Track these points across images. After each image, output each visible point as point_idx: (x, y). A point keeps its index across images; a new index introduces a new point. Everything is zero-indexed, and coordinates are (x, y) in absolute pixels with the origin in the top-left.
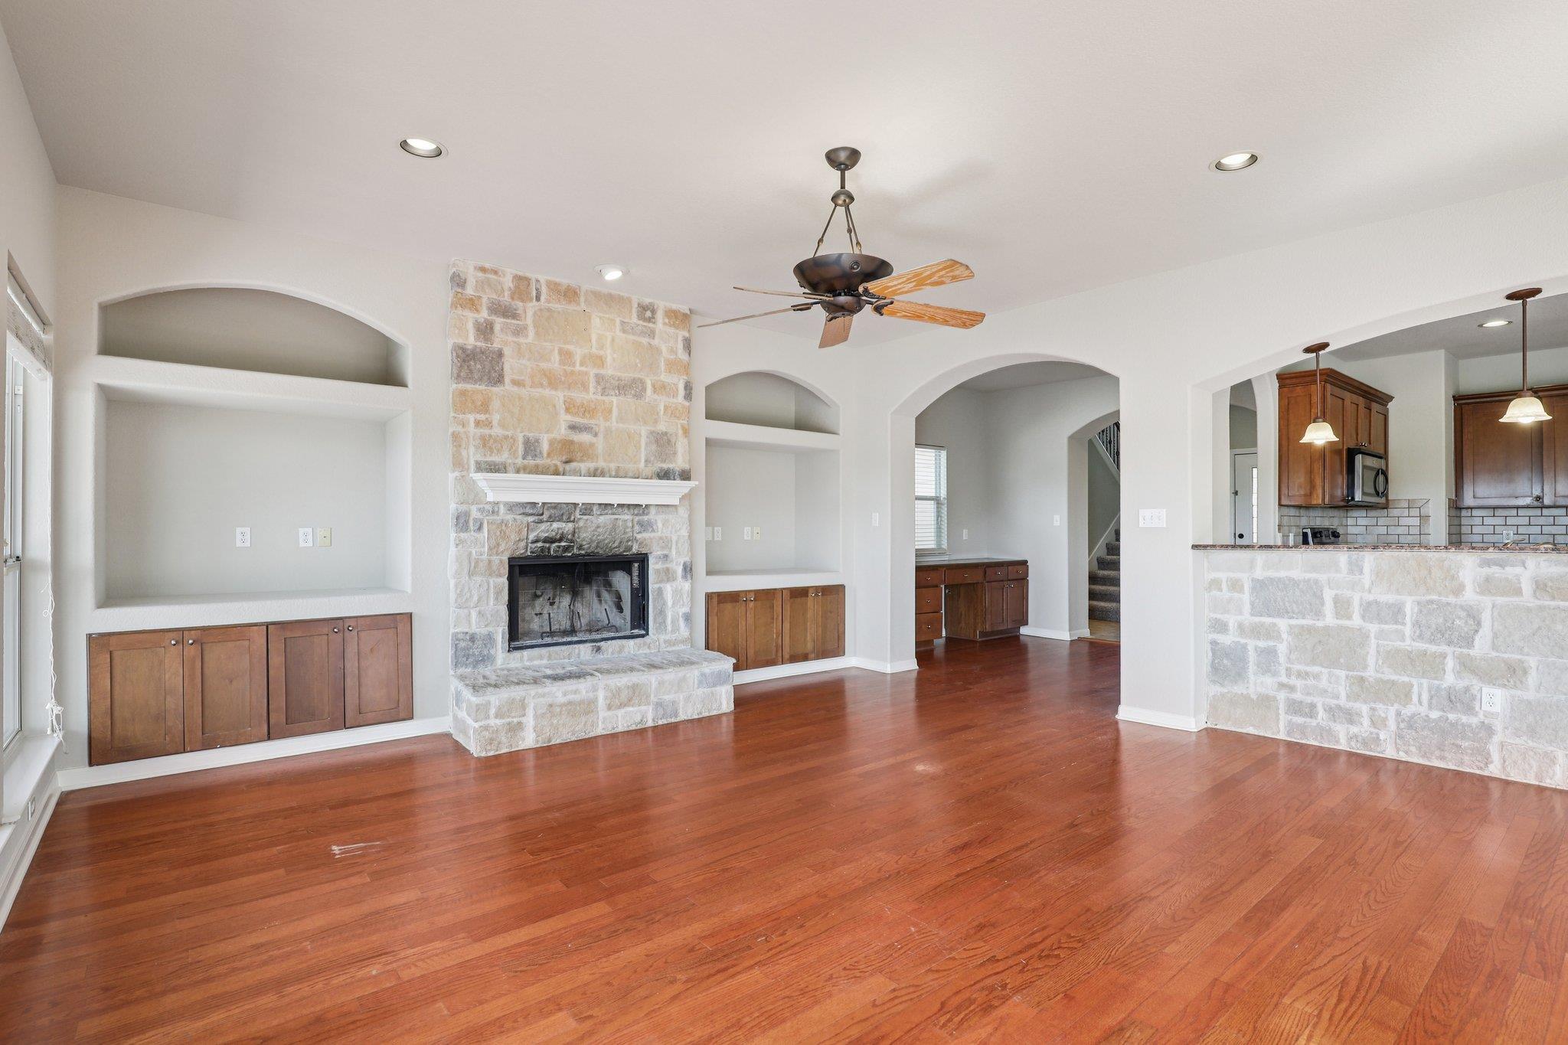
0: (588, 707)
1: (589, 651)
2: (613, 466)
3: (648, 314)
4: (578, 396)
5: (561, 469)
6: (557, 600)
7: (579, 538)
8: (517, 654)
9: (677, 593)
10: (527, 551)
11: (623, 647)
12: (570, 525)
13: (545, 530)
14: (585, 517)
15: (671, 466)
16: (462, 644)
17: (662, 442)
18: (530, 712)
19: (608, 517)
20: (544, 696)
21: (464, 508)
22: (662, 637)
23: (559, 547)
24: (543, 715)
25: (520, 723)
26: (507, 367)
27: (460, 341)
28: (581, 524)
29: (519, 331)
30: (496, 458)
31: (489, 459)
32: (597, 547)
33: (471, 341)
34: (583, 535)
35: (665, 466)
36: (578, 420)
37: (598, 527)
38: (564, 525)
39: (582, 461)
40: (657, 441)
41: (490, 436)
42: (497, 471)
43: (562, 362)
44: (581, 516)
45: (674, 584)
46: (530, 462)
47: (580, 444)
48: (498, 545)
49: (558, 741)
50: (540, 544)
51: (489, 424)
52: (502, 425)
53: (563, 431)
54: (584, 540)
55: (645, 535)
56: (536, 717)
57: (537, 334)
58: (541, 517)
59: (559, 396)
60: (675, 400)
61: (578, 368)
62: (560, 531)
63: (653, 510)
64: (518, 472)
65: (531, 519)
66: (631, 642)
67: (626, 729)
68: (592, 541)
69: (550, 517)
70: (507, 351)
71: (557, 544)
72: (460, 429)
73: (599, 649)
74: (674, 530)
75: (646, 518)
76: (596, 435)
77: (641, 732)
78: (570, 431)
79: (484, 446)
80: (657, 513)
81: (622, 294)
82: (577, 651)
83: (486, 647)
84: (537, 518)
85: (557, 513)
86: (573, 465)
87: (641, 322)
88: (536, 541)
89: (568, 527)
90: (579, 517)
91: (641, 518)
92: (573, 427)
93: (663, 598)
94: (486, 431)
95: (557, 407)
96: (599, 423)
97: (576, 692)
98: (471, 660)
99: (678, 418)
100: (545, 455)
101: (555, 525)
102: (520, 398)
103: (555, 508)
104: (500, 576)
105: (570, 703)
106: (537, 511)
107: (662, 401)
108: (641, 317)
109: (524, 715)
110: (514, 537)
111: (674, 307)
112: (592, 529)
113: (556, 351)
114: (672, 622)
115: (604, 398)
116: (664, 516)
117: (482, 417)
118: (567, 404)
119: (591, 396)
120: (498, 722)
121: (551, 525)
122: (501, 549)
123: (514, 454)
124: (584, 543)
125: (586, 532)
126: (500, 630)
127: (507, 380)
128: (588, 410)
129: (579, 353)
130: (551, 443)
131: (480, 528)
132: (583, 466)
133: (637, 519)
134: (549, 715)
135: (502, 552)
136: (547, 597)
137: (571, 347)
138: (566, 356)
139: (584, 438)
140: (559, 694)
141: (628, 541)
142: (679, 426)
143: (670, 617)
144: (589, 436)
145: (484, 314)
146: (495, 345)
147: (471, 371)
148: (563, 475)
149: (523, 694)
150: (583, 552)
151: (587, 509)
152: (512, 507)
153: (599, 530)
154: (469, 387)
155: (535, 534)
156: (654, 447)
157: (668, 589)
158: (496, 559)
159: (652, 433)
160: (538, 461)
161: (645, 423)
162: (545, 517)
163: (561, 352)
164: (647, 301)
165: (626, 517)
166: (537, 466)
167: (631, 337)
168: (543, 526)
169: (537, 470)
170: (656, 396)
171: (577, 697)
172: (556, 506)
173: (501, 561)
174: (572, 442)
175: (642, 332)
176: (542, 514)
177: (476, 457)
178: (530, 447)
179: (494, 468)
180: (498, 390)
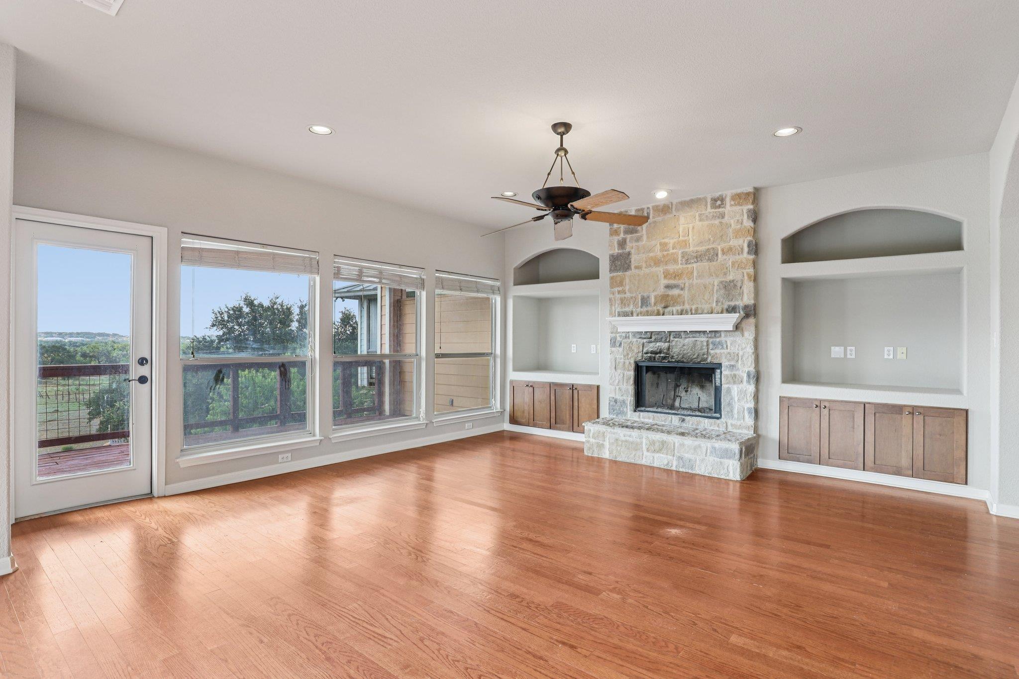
0: (636, 447)
1: (677, 420)
2: (694, 307)
3: (719, 203)
4: (671, 268)
5: (661, 312)
6: (689, 389)
7: (672, 352)
8: (637, 414)
9: (742, 393)
10: (642, 358)
11: (700, 422)
12: (667, 344)
13: (652, 347)
14: (676, 340)
15: (737, 303)
16: (612, 403)
17: (729, 287)
18: (607, 439)
19: (691, 339)
20: (614, 434)
21: (614, 335)
22: (730, 422)
23: (660, 357)
24: (613, 444)
25: (603, 444)
26: (632, 260)
27: (611, 252)
28: (674, 343)
29: (638, 239)
30: (627, 309)
31: (624, 310)
32: (683, 357)
33: (616, 251)
34: (674, 350)
35: (732, 304)
36: (672, 282)
37: (684, 345)
38: (663, 344)
39: (673, 306)
40: (725, 287)
41: (625, 297)
42: (628, 316)
43: (662, 250)
44: (674, 339)
45: (741, 386)
46: (645, 309)
47: (673, 296)
48: (628, 354)
49: (620, 460)
50: (649, 355)
51: (624, 292)
52: (630, 292)
53: (662, 290)
54: (674, 353)
55: (718, 351)
56: (610, 444)
57: (648, 237)
58: (651, 340)
59: (660, 270)
60: (741, 256)
61: (671, 251)
62: (660, 348)
63: (723, 334)
64: (638, 315)
65: (645, 341)
66: (706, 420)
67: (658, 466)
68: (679, 354)
69: (655, 339)
70: (633, 251)
71: (659, 355)
72: (612, 296)
73: (683, 420)
74: (740, 348)
75: (718, 340)
76: (682, 289)
77: (668, 472)
78: (666, 290)
79: (622, 303)
80: (726, 336)
81: (699, 197)
82: (670, 418)
83: (622, 406)
84: (648, 340)
85: (659, 337)
86: (669, 309)
87: (713, 210)
88: (647, 353)
89: (664, 345)
90: (672, 339)
91: (714, 340)
92: (668, 287)
93: (730, 395)
94: (623, 296)
95: (659, 276)
96: (684, 281)
97: (630, 436)
98: (615, 412)
99: (745, 268)
100: (653, 304)
101: (658, 344)
102: (639, 275)
103: (658, 334)
104: (629, 370)
105: (626, 441)
106: (650, 336)
107: (731, 259)
108: (714, 206)
109: (604, 441)
110: (636, 351)
111: (739, 191)
112: (680, 347)
113: (658, 245)
114: (738, 413)
115: (687, 266)
116: (732, 338)
117: (620, 289)
118: (665, 274)
119: (680, 266)
120: (594, 441)
121: (656, 344)
122: (630, 356)
123: (636, 305)
124: (674, 355)
125: (677, 348)
126: (629, 399)
127: (633, 267)
128: (677, 275)
129: (671, 242)
130: (656, 297)
131: (620, 345)
132: (675, 309)
133: (711, 340)
134: (616, 444)
135: (630, 358)
136: (683, 387)
137: (666, 240)
138: (664, 246)
139: (675, 292)
140: (622, 435)
141: (704, 355)
142: (745, 274)
143: (736, 408)
144: (678, 290)
145: (622, 235)
146: (627, 250)
147: (616, 266)
148: (663, 315)
149: (604, 430)
150: (673, 360)
151: (678, 334)
152: (635, 334)
153: (685, 347)
154: (615, 274)
155: (646, 349)
156: (722, 291)
157: (735, 389)
158: (627, 362)
159: (721, 282)
160: (649, 309)
161: (717, 276)
162: (653, 339)
163: (661, 244)
164: (717, 195)
165: (702, 339)
166: (647, 311)
167: (706, 223)
168: (652, 345)
169: (648, 314)
170: (725, 257)
171: (631, 439)
172: (659, 333)
173: (630, 363)
174: (668, 295)
175: (713, 216)
176: (651, 338)
177: (618, 309)
178: (645, 301)
179: (626, 314)
180: (628, 273)
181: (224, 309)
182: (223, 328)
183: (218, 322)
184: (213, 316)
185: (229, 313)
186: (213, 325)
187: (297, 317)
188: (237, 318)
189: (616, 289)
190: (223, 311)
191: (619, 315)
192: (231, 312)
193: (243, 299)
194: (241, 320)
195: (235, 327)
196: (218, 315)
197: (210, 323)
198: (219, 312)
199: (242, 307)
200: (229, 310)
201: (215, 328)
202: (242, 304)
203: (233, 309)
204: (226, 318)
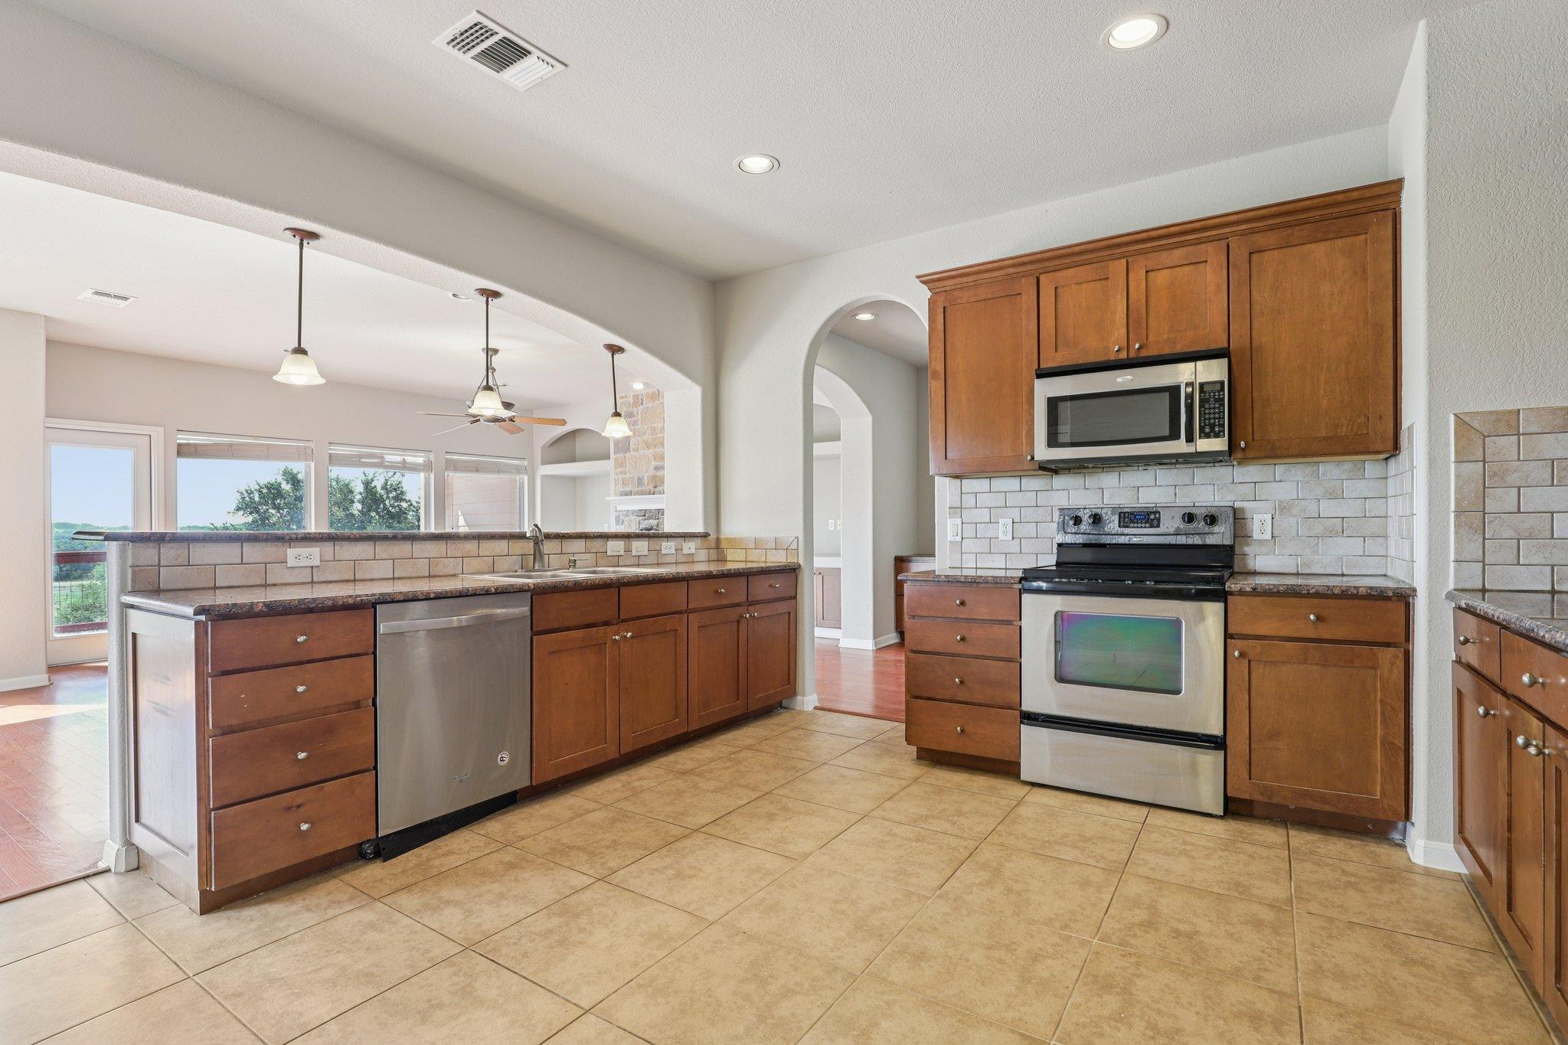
4: (659, 450)
5: (650, 491)
7: (660, 528)
12: (656, 521)
13: (646, 524)
21: (618, 514)
26: (631, 442)
28: (662, 520)
29: (635, 423)
30: (627, 489)
31: (625, 489)
36: (660, 463)
38: (654, 521)
39: (661, 486)
41: (626, 478)
42: (628, 495)
43: (652, 433)
46: (640, 489)
47: (660, 477)
50: (645, 531)
51: (625, 472)
52: (629, 472)
53: (652, 471)
57: (642, 421)
59: (651, 453)
61: (659, 435)
62: (651, 525)
64: (635, 495)
65: (641, 518)
69: (648, 517)
71: (651, 531)
72: (616, 476)
78: (655, 471)
79: (623, 483)
84: (643, 517)
85: (651, 514)
86: (658, 488)
88: (643, 530)
90: (661, 516)
92: (656, 468)
94: (624, 476)
95: (651, 458)
100: (646, 484)
101: (651, 521)
102: (636, 457)
103: (650, 512)
106: (644, 514)
110: (634, 528)
113: (650, 428)
117: (623, 469)
118: (655, 456)
121: (648, 521)
123: (633, 485)
125: (664, 524)
127: (631, 449)
129: (659, 425)
130: (648, 478)
131: (623, 523)
137: (655, 424)
138: (654, 429)
147: (619, 448)
148: (652, 494)
152: (633, 512)
154: (619, 456)
155: (642, 526)
160: (643, 488)
166: (642, 491)
168: (645, 522)
169: (642, 493)
174: (656, 476)
176: (645, 516)
177: (621, 489)
178: (640, 481)
179: (626, 494)
180: (628, 455)
181: (254, 487)
182: (253, 512)
183: (247, 505)
184: (238, 496)
185: (261, 492)
186: (238, 509)
187: (359, 497)
188: (274, 499)
189: (619, 470)
190: (253, 489)
191: (621, 495)
192: (265, 491)
193: (281, 472)
194: (278, 501)
195: (270, 511)
196: (246, 495)
197: (234, 506)
198: (247, 491)
199: (280, 484)
200: (261, 488)
201: (241, 512)
202: (280, 479)
203: (268, 488)
204: (257, 499)
